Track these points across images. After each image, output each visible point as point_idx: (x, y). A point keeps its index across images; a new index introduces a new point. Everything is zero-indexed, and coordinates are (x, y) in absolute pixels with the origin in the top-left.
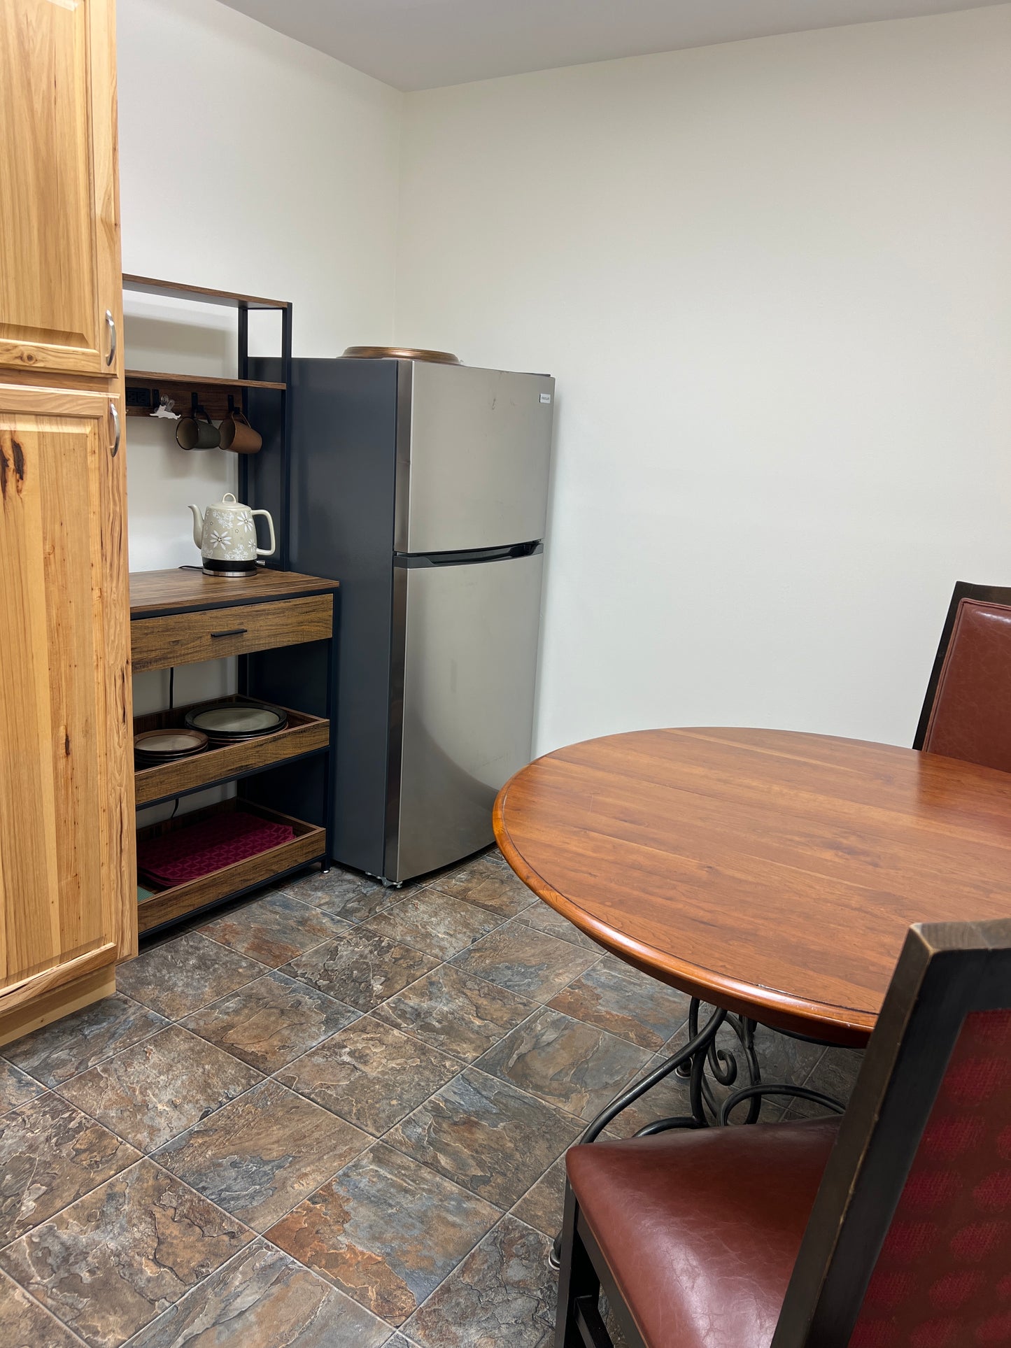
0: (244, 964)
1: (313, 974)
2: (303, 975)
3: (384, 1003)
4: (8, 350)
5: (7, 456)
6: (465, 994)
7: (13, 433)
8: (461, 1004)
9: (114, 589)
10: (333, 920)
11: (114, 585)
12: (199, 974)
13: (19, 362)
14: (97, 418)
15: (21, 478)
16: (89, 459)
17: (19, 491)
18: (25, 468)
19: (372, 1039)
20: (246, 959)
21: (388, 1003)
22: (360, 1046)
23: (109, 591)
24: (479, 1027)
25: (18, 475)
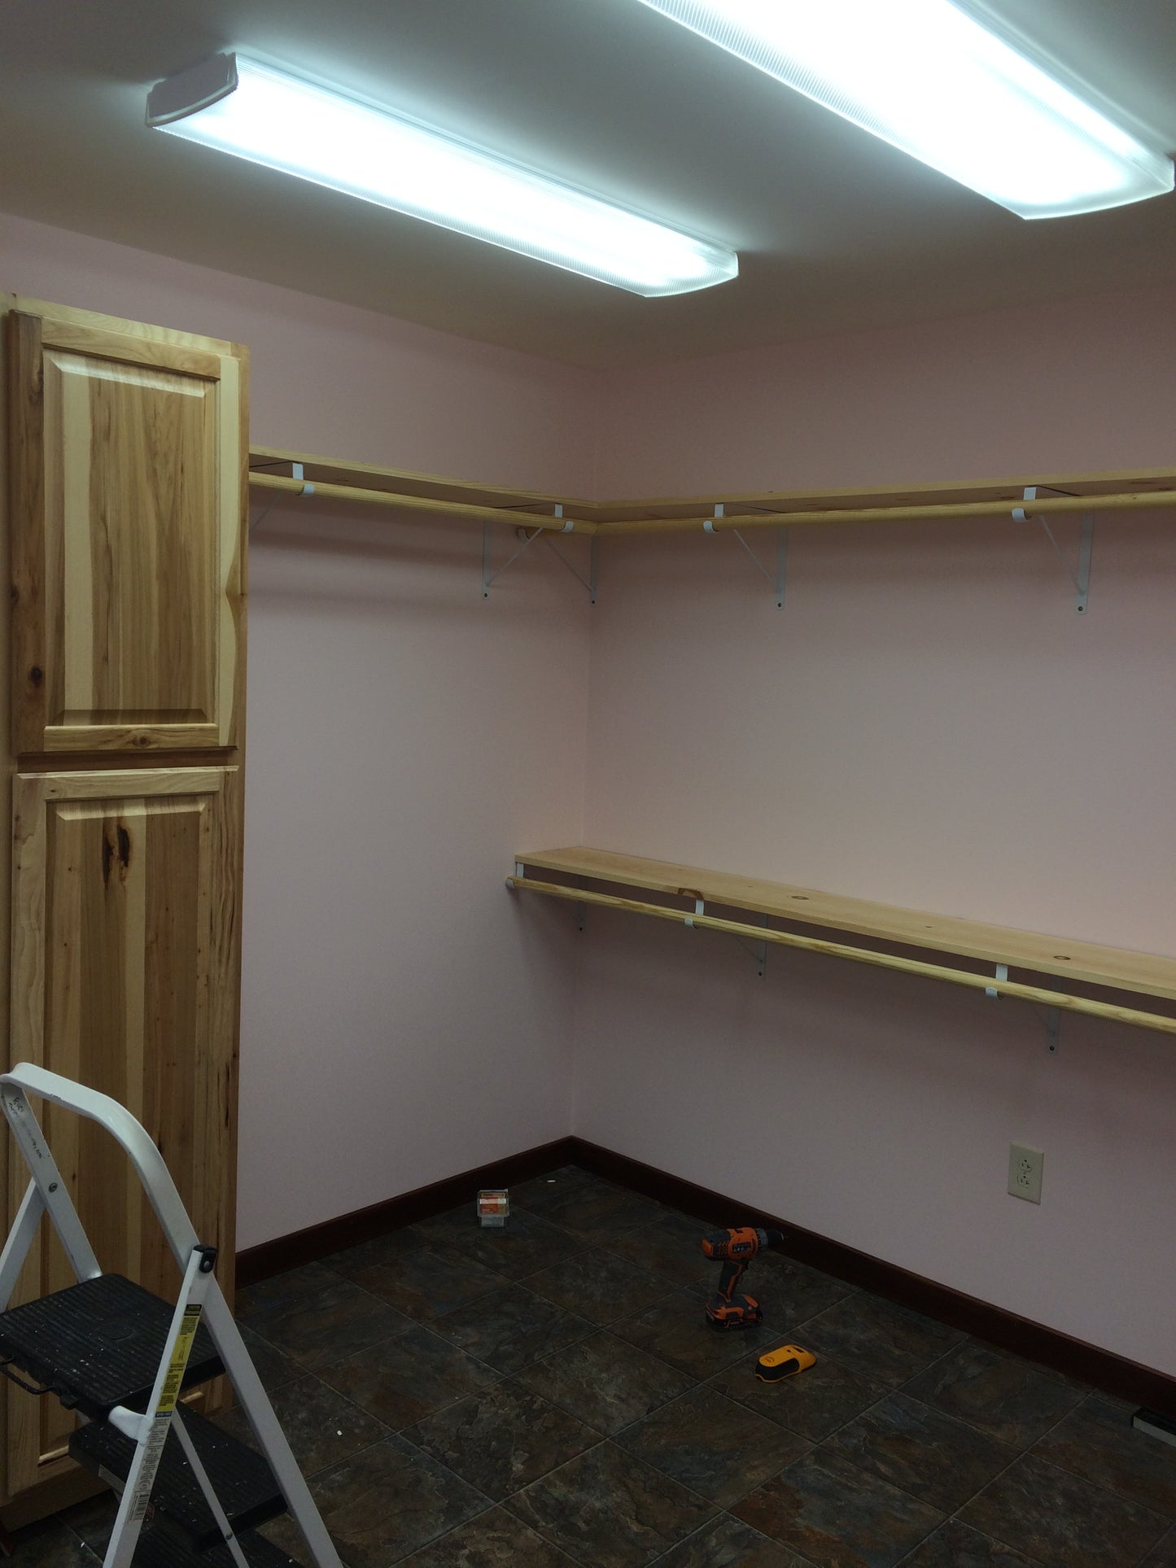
0: (362, 1423)
1: (442, 1441)
2: (429, 1443)
3: (522, 1491)
4: (121, 736)
5: (112, 844)
6: (625, 1486)
7: (120, 819)
8: (619, 1500)
9: (222, 975)
10: (479, 1368)
11: (223, 970)
12: (307, 1433)
13: (131, 746)
14: (213, 794)
15: (126, 865)
16: (202, 837)
17: (122, 879)
18: (130, 854)
19: (499, 1539)
20: (365, 1415)
21: (527, 1491)
22: (482, 1548)
23: (217, 977)
24: (637, 1534)
25: (122, 863)
